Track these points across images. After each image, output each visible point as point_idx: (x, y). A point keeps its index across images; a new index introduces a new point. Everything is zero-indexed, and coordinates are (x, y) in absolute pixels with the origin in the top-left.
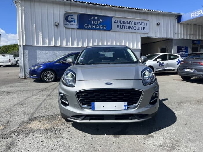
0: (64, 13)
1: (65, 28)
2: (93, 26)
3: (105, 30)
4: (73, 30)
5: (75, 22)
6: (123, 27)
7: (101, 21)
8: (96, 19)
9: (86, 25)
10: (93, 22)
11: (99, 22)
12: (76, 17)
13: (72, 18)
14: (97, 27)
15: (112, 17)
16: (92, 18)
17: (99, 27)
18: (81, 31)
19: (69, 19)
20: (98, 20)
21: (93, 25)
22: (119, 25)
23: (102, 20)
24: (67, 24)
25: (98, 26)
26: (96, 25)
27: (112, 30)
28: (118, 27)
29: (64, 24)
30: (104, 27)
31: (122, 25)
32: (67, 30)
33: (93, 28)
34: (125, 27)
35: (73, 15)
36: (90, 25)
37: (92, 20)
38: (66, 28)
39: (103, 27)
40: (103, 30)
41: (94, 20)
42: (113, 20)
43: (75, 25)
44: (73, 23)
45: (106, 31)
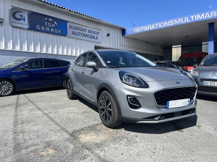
0: (10, 8)
1: (11, 26)
2: (47, 29)
3: (60, 35)
4: (22, 31)
5: (24, 21)
7: (55, 24)
8: (50, 21)
9: (38, 27)
10: (47, 24)
11: (54, 25)
13: (21, 16)
14: (51, 30)
15: (68, 22)
16: (46, 19)
17: (54, 31)
18: (32, 33)
19: (18, 16)
20: (52, 22)
21: (47, 27)
22: (75, 31)
23: (57, 23)
24: (14, 22)
25: (52, 29)
26: (50, 28)
27: (67, 36)
28: (73, 33)
29: (11, 22)
30: (59, 31)
31: (77, 31)
32: (14, 29)
33: (47, 30)
34: (80, 34)
35: (21, 12)
36: (43, 27)
37: (45, 21)
38: (13, 26)
39: (58, 31)
40: (58, 34)
41: (48, 21)
42: (68, 25)
43: (25, 24)
44: (22, 22)
45: (61, 37)
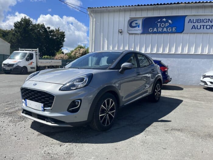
0: (129, 19)
1: (128, 34)
2: (159, 30)
3: (174, 33)
4: (136, 36)
5: (139, 27)
6: (202, 27)
7: (170, 23)
8: (164, 21)
9: (151, 29)
10: (160, 25)
11: (167, 24)
12: (140, 22)
13: (136, 24)
14: (164, 30)
15: (186, 16)
16: (159, 20)
17: (167, 30)
20: (167, 21)
21: (159, 28)
22: (196, 24)
23: (171, 21)
25: (165, 28)
26: (163, 28)
27: (184, 32)
28: (194, 27)
29: (128, 30)
30: (174, 29)
31: (199, 25)
32: (131, 36)
33: (159, 31)
35: (137, 20)
36: (155, 29)
37: (159, 22)
38: (130, 34)
39: (172, 29)
40: (172, 32)
41: (161, 22)
42: (187, 20)
43: (139, 30)
44: (137, 28)
45: (176, 34)
